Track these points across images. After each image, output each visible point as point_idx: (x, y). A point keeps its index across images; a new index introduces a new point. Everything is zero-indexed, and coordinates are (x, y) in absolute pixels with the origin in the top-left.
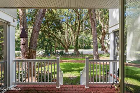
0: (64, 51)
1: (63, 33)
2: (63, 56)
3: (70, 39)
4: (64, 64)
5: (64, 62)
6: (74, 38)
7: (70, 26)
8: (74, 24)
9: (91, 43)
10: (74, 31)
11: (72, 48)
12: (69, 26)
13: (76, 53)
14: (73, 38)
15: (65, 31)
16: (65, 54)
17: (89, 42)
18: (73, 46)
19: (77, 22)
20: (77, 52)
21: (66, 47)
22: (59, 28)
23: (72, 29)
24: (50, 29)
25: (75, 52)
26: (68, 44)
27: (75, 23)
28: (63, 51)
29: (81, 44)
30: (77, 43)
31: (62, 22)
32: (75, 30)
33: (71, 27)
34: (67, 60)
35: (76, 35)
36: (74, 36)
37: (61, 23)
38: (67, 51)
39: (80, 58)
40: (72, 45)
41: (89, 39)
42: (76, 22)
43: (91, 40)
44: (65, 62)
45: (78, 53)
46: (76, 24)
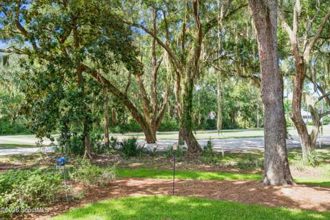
0: (141, 139)
1: (136, 68)
2: (133, 159)
3: (164, 95)
4: (130, 206)
5: (136, 189)
6: (179, 88)
7: (164, 43)
8: (177, 35)
9: (237, 109)
10: (179, 61)
11: (169, 128)
12: (160, 43)
13: (186, 145)
14: (175, 90)
15: (145, 60)
16: (141, 150)
17: (230, 105)
18: (174, 121)
19: (188, 31)
20: (189, 144)
21: (149, 121)
22: (120, 49)
23: (170, 55)
24: (82, 51)
25: (181, 143)
26: (155, 113)
27: (181, 33)
28: (134, 140)
29: (202, 112)
30: (189, 108)
31: (133, 28)
32: (183, 60)
33: (166, 47)
34: (149, 181)
35: (186, 77)
36: (179, 83)
37: (129, 29)
38: (150, 139)
39: (204, 170)
40: (172, 116)
41: (228, 96)
42: (184, 30)
43: (237, 99)
44: (137, 195)
45: (194, 145)
46: (185, 37)
